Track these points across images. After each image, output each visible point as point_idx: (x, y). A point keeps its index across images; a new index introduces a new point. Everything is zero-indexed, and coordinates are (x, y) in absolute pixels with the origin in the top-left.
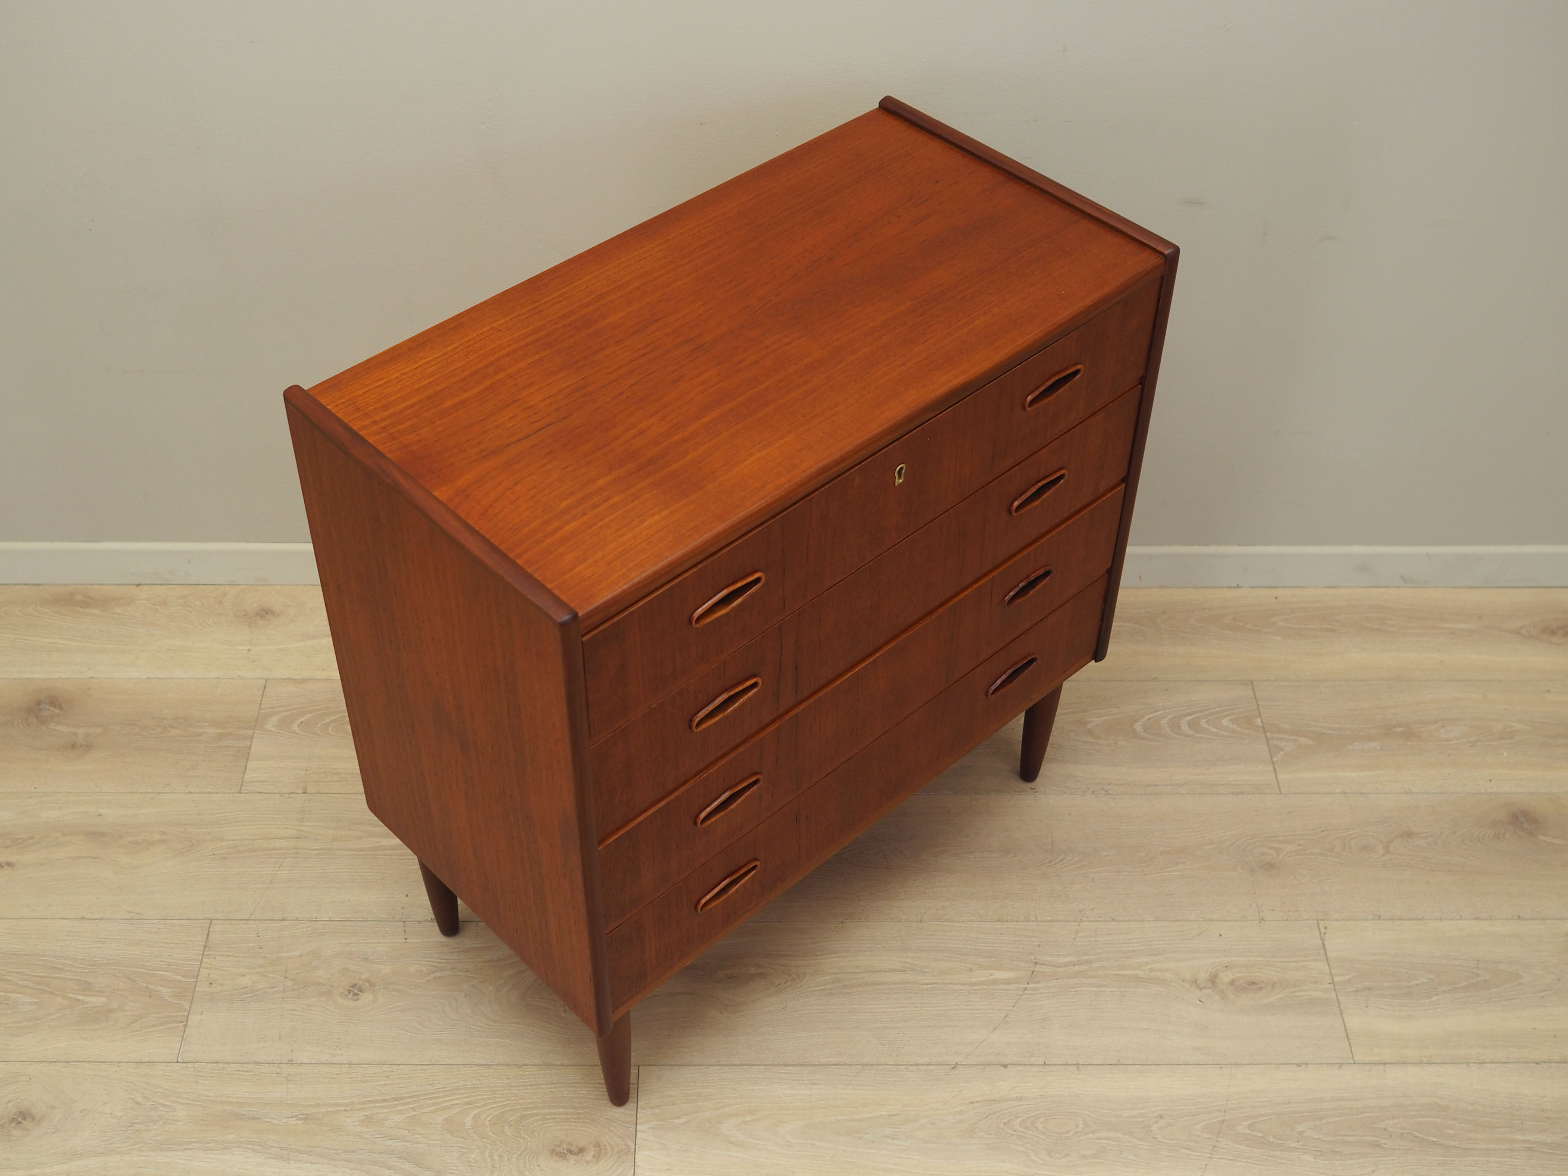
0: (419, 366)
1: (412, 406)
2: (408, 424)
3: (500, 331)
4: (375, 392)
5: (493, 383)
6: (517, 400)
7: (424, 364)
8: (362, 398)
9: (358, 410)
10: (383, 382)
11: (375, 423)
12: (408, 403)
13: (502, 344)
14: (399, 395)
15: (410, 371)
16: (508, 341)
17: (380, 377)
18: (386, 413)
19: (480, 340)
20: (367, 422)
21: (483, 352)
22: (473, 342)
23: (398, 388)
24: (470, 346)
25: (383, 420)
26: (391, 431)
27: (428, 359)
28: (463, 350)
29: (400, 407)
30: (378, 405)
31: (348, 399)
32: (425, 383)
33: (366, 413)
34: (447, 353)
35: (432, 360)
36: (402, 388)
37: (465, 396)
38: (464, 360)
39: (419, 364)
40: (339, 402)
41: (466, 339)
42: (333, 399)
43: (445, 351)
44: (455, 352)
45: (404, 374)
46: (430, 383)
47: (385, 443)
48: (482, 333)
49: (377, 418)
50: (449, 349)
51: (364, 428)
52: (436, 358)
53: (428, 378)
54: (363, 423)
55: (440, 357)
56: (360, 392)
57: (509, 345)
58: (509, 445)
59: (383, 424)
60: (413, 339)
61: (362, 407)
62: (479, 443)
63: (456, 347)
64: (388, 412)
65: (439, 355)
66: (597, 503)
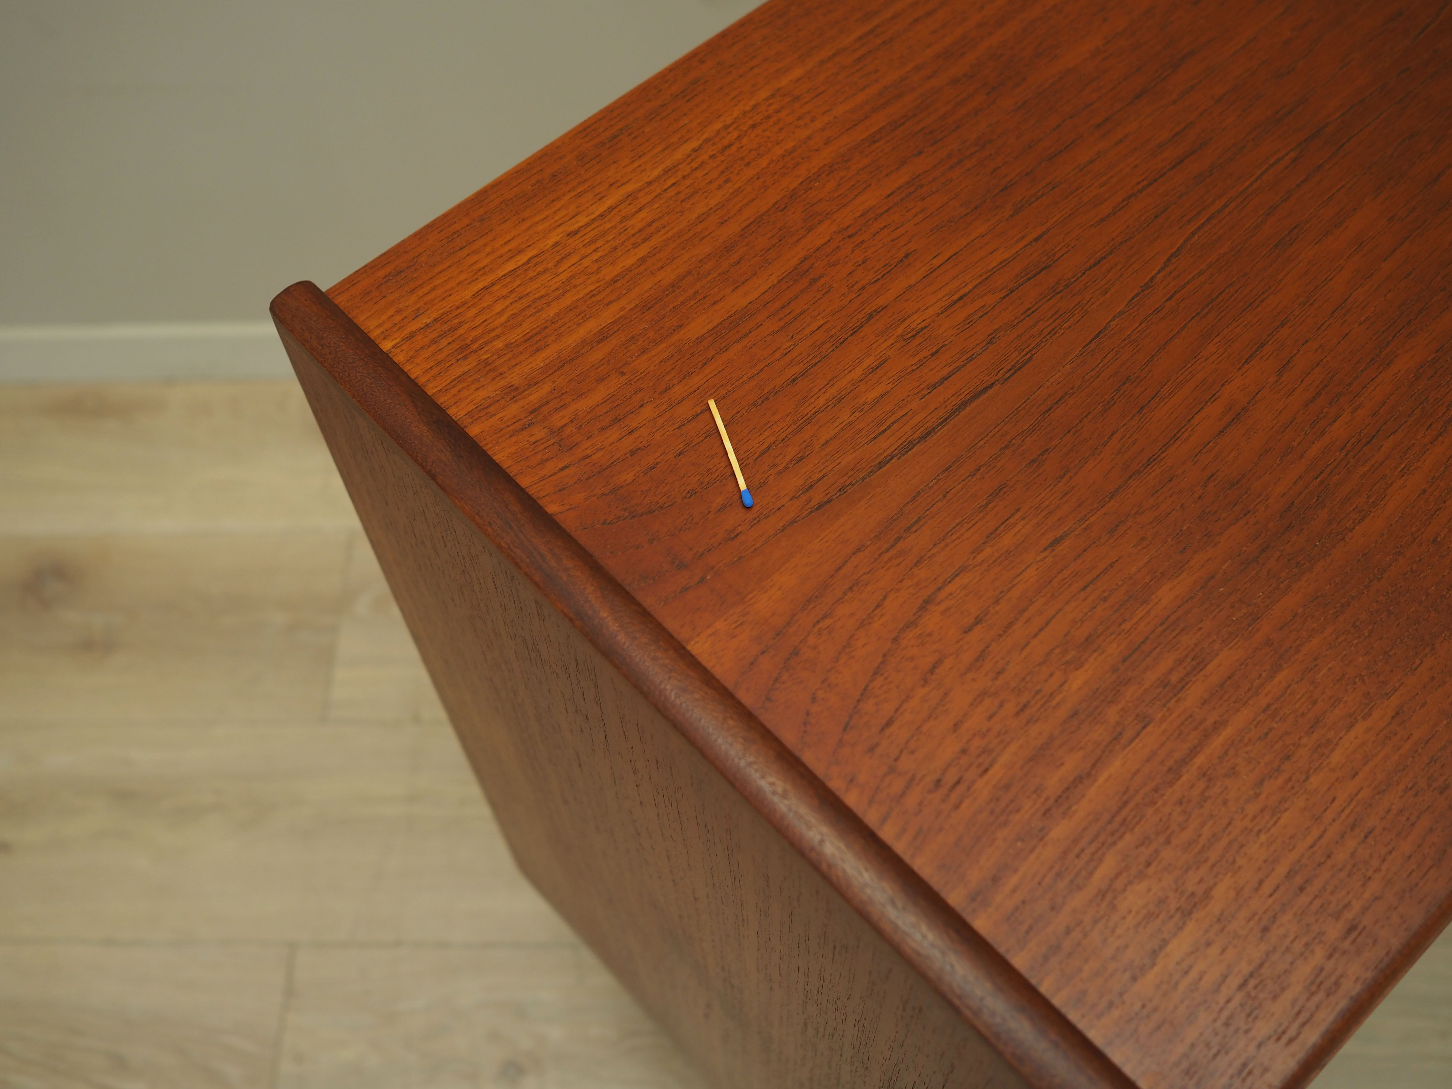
0: (611, 209)
1: (603, 336)
2: (601, 393)
3: (797, 98)
4: (505, 292)
5: (805, 259)
6: (877, 311)
7: (621, 202)
8: (473, 312)
9: (464, 350)
10: (523, 259)
11: (513, 392)
12: (593, 326)
13: (809, 138)
14: (568, 300)
15: (588, 225)
16: (822, 130)
17: (512, 245)
18: (539, 361)
19: (754, 126)
20: (489, 390)
21: (764, 162)
22: (736, 134)
23: (563, 277)
24: (730, 145)
25: (532, 383)
26: (559, 419)
27: (629, 188)
28: (712, 157)
29: (572, 340)
30: (516, 335)
31: (435, 315)
32: (630, 260)
33: (487, 363)
34: (675, 168)
35: (640, 190)
36: (572, 277)
37: (737, 301)
38: (720, 187)
39: (609, 202)
40: (414, 326)
41: (718, 125)
42: (398, 318)
43: (668, 163)
44: (694, 165)
45: (575, 233)
46: (643, 260)
47: (543, 462)
48: (755, 107)
49: (515, 378)
50: (679, 155)
51: (483, 410)
52: (650, 183)
53: (636, 245)
54: (482, 394)
55: (657, 179)
56: (467, 294)
57: (827, 142)
58: (881, 465)
59: (535, 396)
60: (586, 129)
61: (475, 340)
62: (799, 460)
63: (695, 150)
64: (543, 355)
65: (656, 173)
66: (1174, 678)
